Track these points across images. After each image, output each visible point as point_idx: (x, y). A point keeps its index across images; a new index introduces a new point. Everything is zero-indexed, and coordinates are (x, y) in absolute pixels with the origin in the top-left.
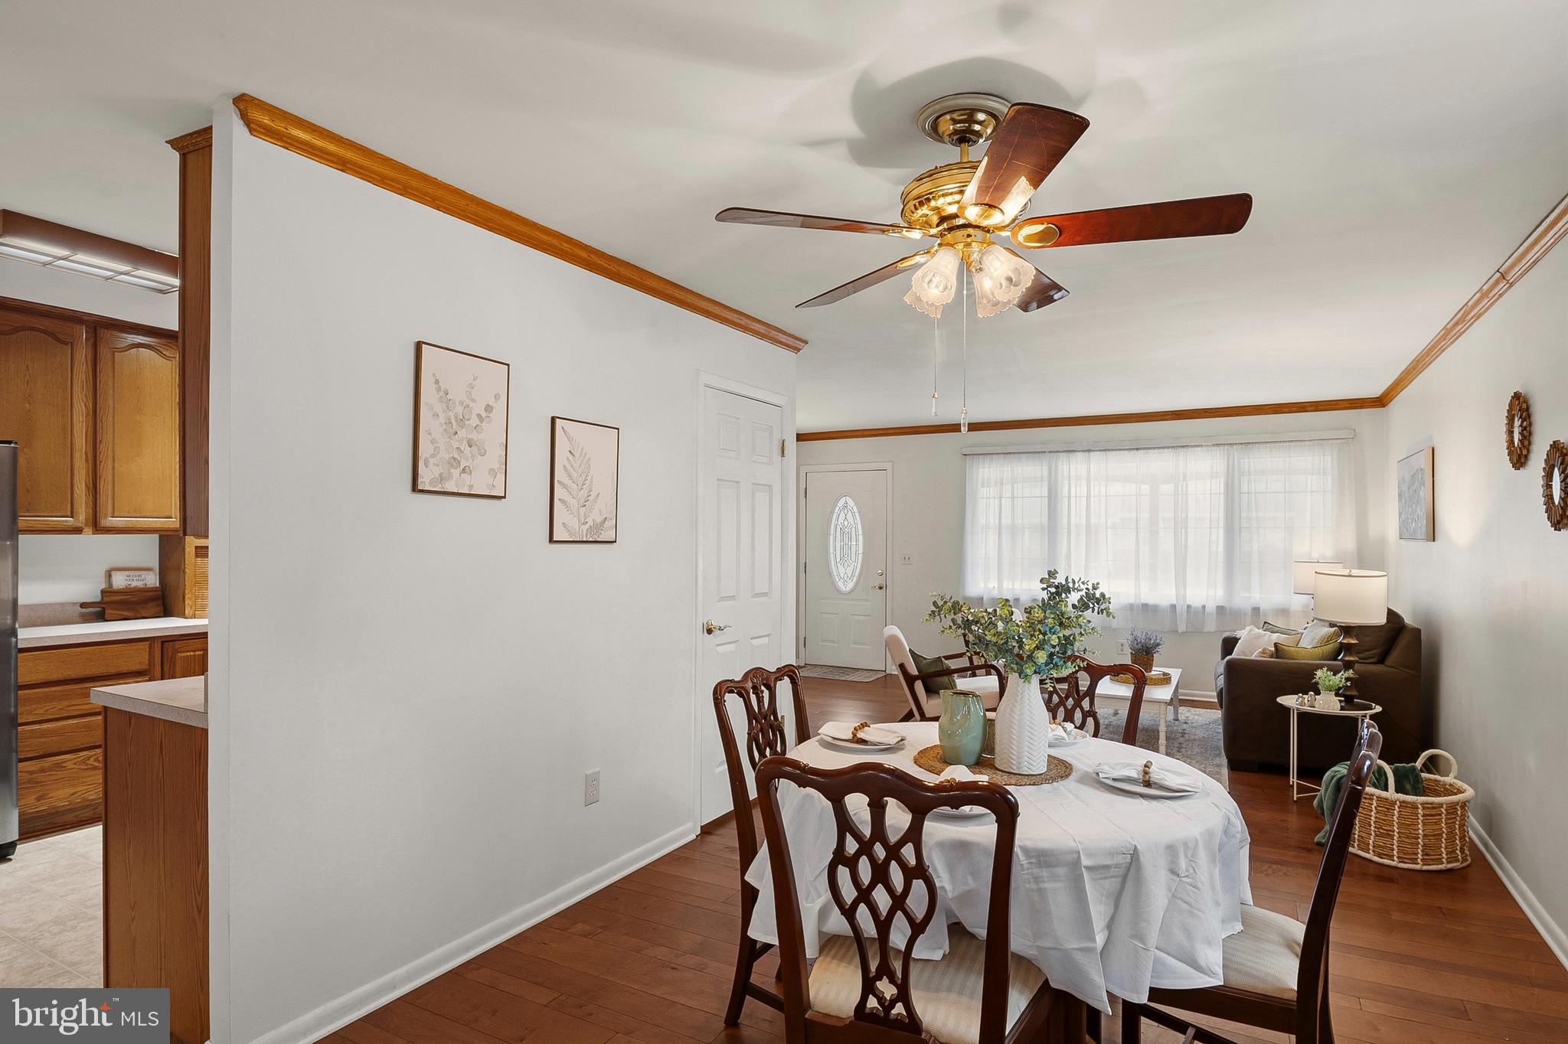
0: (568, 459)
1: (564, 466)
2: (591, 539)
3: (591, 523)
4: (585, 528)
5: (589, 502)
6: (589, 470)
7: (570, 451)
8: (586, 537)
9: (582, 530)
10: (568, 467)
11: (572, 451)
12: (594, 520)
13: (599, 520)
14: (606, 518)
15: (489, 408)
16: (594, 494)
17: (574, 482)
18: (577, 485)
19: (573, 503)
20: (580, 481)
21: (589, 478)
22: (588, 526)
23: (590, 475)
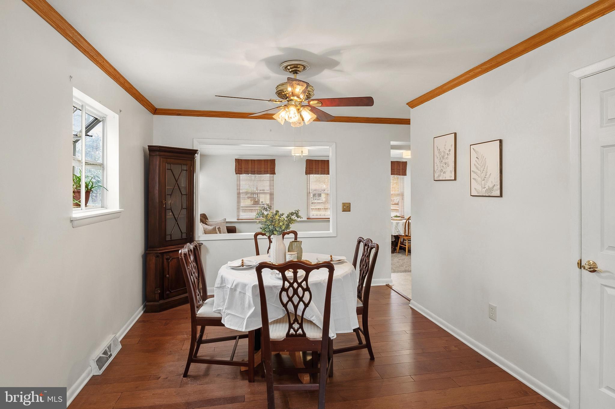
0: (476, 161)
1: (474, 164)
2: (487, 195)
3: (487, 188)
4: (484, 190)
5: (486, 178)
6: (486, 163)
7: (477, 158)
8: (485, 194)
9: (483, 191)
10: (477, 164)
11: (477, 157)
12: (488, 186)
13: (491, 186)
14: (495, 185)
15: (450, 150)
16: (488, 174)
17: (479, 170)
18: (481, 171)
19: (479, 179)
20: (482, 169)
21: (486, 167)
22: (486, 189)
23: (486, 166)
